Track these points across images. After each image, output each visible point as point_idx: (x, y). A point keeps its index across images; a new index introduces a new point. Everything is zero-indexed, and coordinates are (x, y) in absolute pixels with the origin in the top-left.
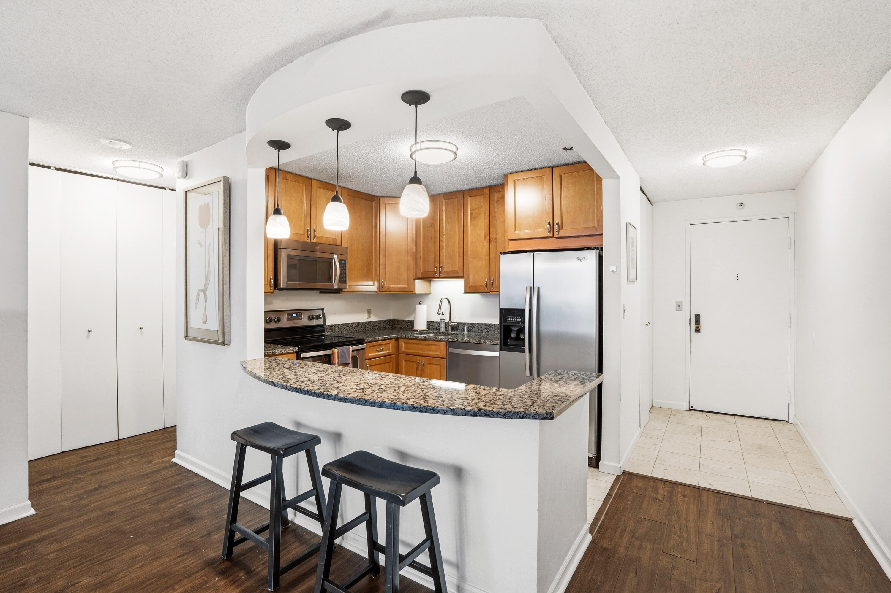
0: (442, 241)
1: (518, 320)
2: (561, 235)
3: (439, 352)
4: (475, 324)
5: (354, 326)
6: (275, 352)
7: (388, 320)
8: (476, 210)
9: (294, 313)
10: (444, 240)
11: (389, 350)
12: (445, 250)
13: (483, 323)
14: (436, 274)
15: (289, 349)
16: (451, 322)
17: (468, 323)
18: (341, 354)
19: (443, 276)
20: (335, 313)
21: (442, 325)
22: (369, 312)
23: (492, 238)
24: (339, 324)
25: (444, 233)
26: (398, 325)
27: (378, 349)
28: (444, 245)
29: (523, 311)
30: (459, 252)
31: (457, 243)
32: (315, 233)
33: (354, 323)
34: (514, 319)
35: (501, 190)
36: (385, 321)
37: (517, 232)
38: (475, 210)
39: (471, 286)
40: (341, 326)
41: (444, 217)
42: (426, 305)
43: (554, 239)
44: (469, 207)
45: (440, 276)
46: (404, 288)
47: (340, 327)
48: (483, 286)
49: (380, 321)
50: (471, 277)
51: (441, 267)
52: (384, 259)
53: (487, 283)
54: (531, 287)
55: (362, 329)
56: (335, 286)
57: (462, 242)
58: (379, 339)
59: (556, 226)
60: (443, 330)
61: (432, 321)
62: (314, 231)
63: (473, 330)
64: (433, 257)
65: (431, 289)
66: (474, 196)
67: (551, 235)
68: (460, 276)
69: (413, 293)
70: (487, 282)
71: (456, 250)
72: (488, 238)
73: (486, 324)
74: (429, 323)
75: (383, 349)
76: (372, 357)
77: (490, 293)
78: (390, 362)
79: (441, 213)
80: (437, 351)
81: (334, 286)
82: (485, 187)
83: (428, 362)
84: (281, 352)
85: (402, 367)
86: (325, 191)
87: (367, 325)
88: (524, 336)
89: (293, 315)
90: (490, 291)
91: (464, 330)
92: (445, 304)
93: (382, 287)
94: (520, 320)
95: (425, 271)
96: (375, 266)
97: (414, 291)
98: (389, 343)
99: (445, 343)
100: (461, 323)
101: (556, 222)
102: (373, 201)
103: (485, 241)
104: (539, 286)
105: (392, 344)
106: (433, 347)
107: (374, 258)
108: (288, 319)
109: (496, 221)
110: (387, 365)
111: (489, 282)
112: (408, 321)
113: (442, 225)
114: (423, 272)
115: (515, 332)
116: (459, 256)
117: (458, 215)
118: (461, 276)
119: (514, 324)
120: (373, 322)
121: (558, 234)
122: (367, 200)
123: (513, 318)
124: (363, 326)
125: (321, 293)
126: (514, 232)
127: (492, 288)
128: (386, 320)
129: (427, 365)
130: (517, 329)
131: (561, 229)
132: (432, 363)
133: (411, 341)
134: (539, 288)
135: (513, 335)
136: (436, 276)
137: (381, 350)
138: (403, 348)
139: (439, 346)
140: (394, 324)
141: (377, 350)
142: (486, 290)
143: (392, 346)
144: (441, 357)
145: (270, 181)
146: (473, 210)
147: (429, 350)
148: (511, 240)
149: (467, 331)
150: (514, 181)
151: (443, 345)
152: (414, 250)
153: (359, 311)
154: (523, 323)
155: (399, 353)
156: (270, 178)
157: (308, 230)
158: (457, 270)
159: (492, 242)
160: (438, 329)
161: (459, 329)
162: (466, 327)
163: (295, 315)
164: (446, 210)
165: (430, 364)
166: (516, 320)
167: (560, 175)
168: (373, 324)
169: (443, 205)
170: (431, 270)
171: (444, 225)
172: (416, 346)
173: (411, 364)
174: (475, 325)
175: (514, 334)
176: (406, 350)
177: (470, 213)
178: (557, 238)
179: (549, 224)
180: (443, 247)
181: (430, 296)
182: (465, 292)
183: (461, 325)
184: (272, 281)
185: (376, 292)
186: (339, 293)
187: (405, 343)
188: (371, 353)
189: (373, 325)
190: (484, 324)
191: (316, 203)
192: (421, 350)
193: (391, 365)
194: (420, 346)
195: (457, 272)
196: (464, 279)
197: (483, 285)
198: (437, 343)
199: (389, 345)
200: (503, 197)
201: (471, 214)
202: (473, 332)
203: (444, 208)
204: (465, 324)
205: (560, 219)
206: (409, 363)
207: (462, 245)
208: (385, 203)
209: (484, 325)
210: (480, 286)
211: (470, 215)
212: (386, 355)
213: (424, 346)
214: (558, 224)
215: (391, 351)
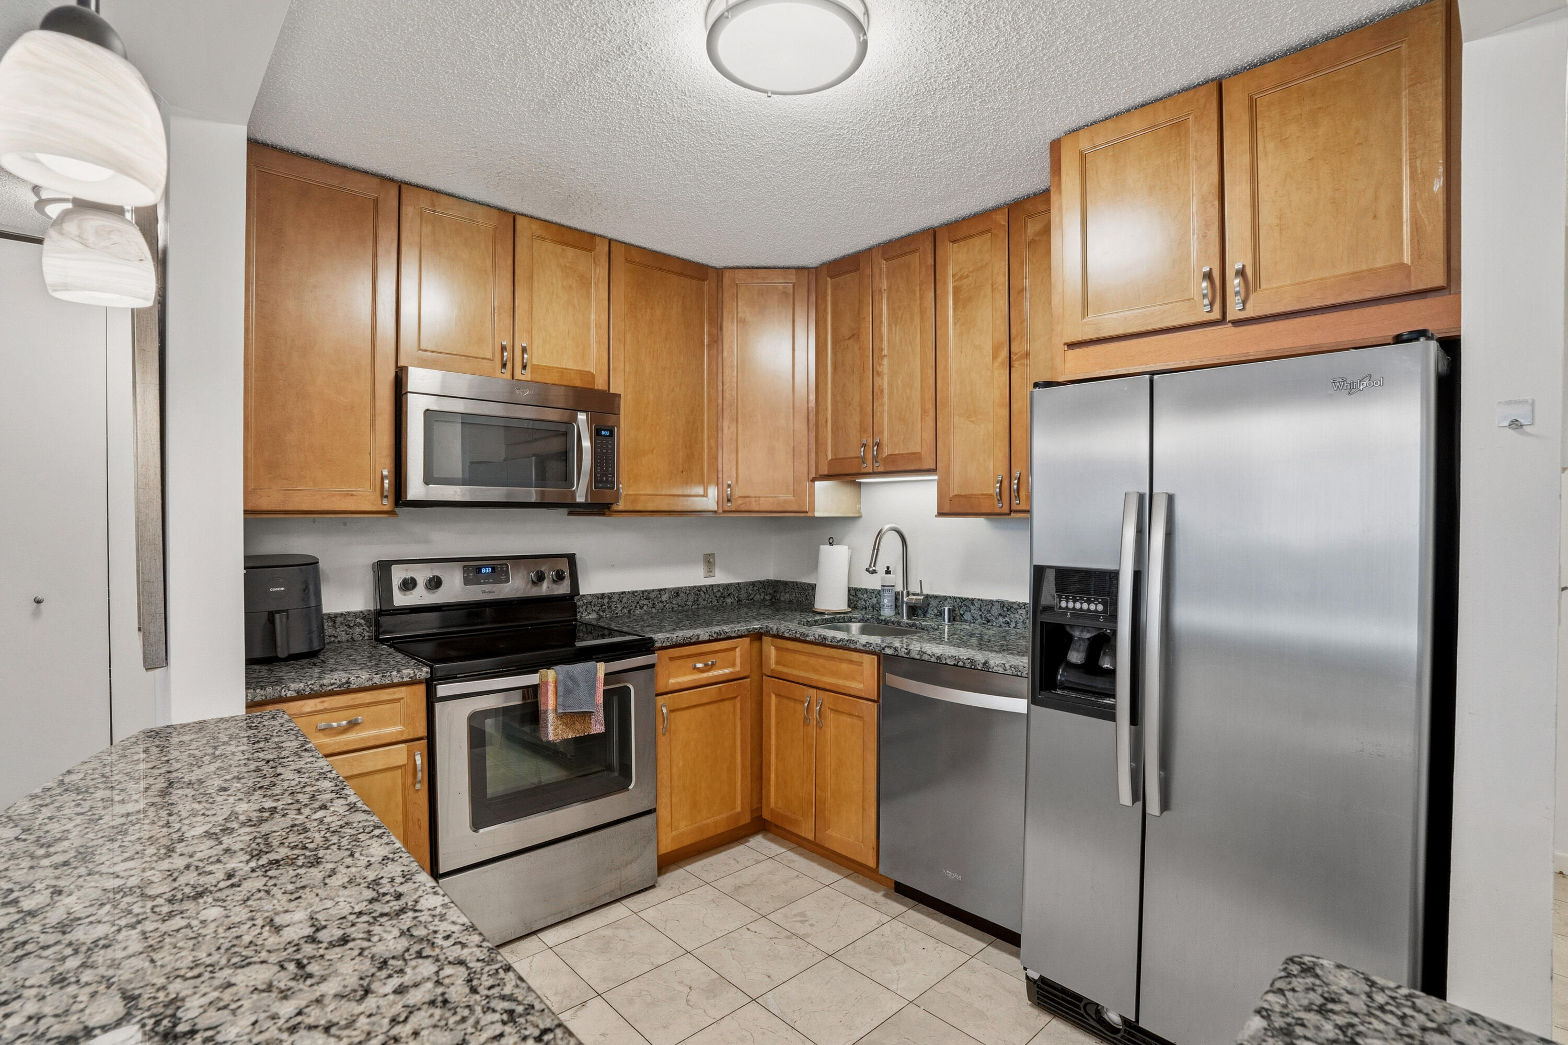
0: (879, 374)
1: (1092, 607)
2: (1249, 313)
3: (860, 682)
4: (973, 600)
5: (665, 597)
6: (350, 683)
7: (760, 582)
8: (970, 279)
9: (486, 566)
10: (886, 370)
11: (734, 665)
12: (886, 399)
13: (994, 598)
14: (864, 463)
15: (398, 672)
16: (908, 594)
17: (955, 598)
18: (565, 685)
19: (881, 469)
20: (612, 565)
21: (886, 601)
22: (709, 562)
23: (1016, 354)
24: (623, 593)
25: (885, 352)
26: (785, 593)
27: (700, 665)
28: (886, 386)
29: (1114, 576)
30: (923, 399)
31: (919, 378)
32: (526, 356)
33: (665, 589)
34: (1078, 605)
35: (1042, 208)
36: (753, 584)
37: (1091, 318)
38: (967, 276)
39: (956, 495)
40: (628, 596)
41: (885, 308)
42: (846, 547)
43: (1227, 330)
44: (950, 272)
45: (876, 470)
46: (785, 501)
47: (625, 600)
48: (991, 495)
49: (738, 584)
50: (956, 470)
51: (878, 444)
52: (733, 428)
53: (1000, 488)
54: (1141, 497)
55: (690, 603)
56: (580, 496)
57: (931, 372)
58: (701, 639)
59: (1237, 281)
60: (887, 612)
61: (863, 587)
62: (524, 350)
63: (967, 616)
64: (856, 418)
65: (862, 506)
66: (965, 238)
67: (1216, 315)
68: (925, 468)
69: (809, 514)
70: (1001, 482)
71: (916, 395)
72: (1005, 353)
73: (1002, 604)
74: (854, 595)
75: (713, 664)
76: (678, 688)
77: (1010, 514)
78: (735, 698)
79: (876, 297)
80: (853, 679)
81: (577, 495)
82: (996, 209)
83: (832, 707)
84: (370, 683)
85: (769, 711)
86: (559, 248)
87: (702, 593)
88: (1114, 662)
89: (483, 571)
90: (1011, 511)
91: (941, 614)
92: (891, 544)
93: (729, 500)
94: (1100, 608)
95: (838, 457)
96: (710, 447)
97: (813, 509)
98: (733, 649)
99: (876, 657)
100: (936, 597)
101: (1234, 265)
102: (704, 281)
103: (996, 364)
104: (1171, 492)
105: (741, 651)
106: (845, 666)
107: (706, 425)
108: (467, 581)
109: (1027, 305)
110: (727, 704)
111: (1006, 483)
112: (809, 584)
113: (880, 330)
114: (832, 460)
115: (1084, 646)
116: (924, 412)
117: (922, 298)
118: (928, 467)
119: (1080, 622)
120: (719, 586)
121: (1244, 309)
122: (686, 276)
123: (1075, 601)
124: (691, 598)
125: (570, 514)
126: (1083, 317)
127: (1015, 502)
128: (756, 582)
129: (830, 715)
130: (1088, 636)
131: (1255, 290)
132: (840, 710)
133: (790, 645)
134: (1171, 499)
135: (1076, 657)
136: (863, 471)
137: (708, 668)
138: (773, 661)
139: (860, 664)
140: (775, 592)
141: (695, 668)
142: (998, 507)
143: (742, 656)
144: (863, 695)
145: (380, 213)
146: (961, 278)
147: (834, 674)
148: (1071, 346)
149: (949, 621)
150: (1083, 157)
151: (869, 662)
152: (812, 404)
153: (683, 560)
154: (1113, 616)
155: (762, 675)
156: (380, 205)
157: (503, 348)
158: (919, 450)
159: (1016, 364)
160: (877, 608)
161: (932, 612)
162: (946, 609)
163: (489, 570)
164: (890, 288)
165: (836, 711)
166: (1085, 606)
167: (1251, 98)
168: (719, 591)
169: (880, 275)
170: (853, 454)
171: (885, 330)
172: (803, 658)
173: (792, 704)
174: (973, 604)
175: (1078, 651)
176: (780, 668)
177: (954, 287)
178: (1237, 323)
179: (1208, 276)
180: (882, 391)
181: (860, 522)
182: (941, 514)
183: (934, 603)
184: (386, 481)
185: (715, 512)
186: (603, 514)
187: (777, 648)
188: (675, 677)
189: (719, 594)
190: (997, 601)
191: (531, 278)
192: (816, 671)
193: (738, 705)
194: (813, 661)
195: (917, 456)
196: (936, 477)
197: (991, 492)
198: (855, 656)
199: (732, 653)
200: (1046, 231)
201: (956, 290)
202: (966, 621)
203: (885, 285)
204: (945, 598)
205: (1249, 256)
206: (785, 701)
207: (932, 381)
208: (737, 284)
209: (997, 606)
210: (983, 495)
211: (955, 294)
212: (724, 678)
213: (821, 661)
214: (1241, 273)
215: (738, 668)
